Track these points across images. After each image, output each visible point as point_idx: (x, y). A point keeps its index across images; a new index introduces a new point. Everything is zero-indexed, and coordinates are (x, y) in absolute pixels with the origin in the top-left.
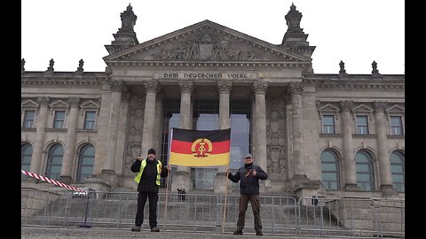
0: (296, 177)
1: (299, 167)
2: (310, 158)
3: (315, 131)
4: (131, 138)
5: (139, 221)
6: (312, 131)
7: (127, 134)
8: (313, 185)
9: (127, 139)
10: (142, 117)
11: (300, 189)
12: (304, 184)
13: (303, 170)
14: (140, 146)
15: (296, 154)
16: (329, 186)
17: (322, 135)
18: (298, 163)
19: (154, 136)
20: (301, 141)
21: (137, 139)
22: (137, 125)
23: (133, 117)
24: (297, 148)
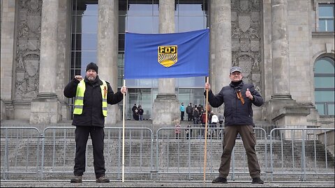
0: (277, 98)
1: (281, 83)
2: (298, 69)
3: (306, 28)
4: (23, 45)
5: (80, 168)
6: (300, 29)
7: (17, 38)
8: (301, 110)
9: (16, 45)
10: (39, 10)
11: (282, 116)
12: (287, 108)
13: (286, 88)
14: (38, 57)
15: (277, 64)
16: (326, 110)
17: (316, 35)
18: (279, 77)
19: (58, 40)
20: (284, 43)
21: (32, 45)
22: (32, 22)
23: (24, 11)
24: (278, 54)
